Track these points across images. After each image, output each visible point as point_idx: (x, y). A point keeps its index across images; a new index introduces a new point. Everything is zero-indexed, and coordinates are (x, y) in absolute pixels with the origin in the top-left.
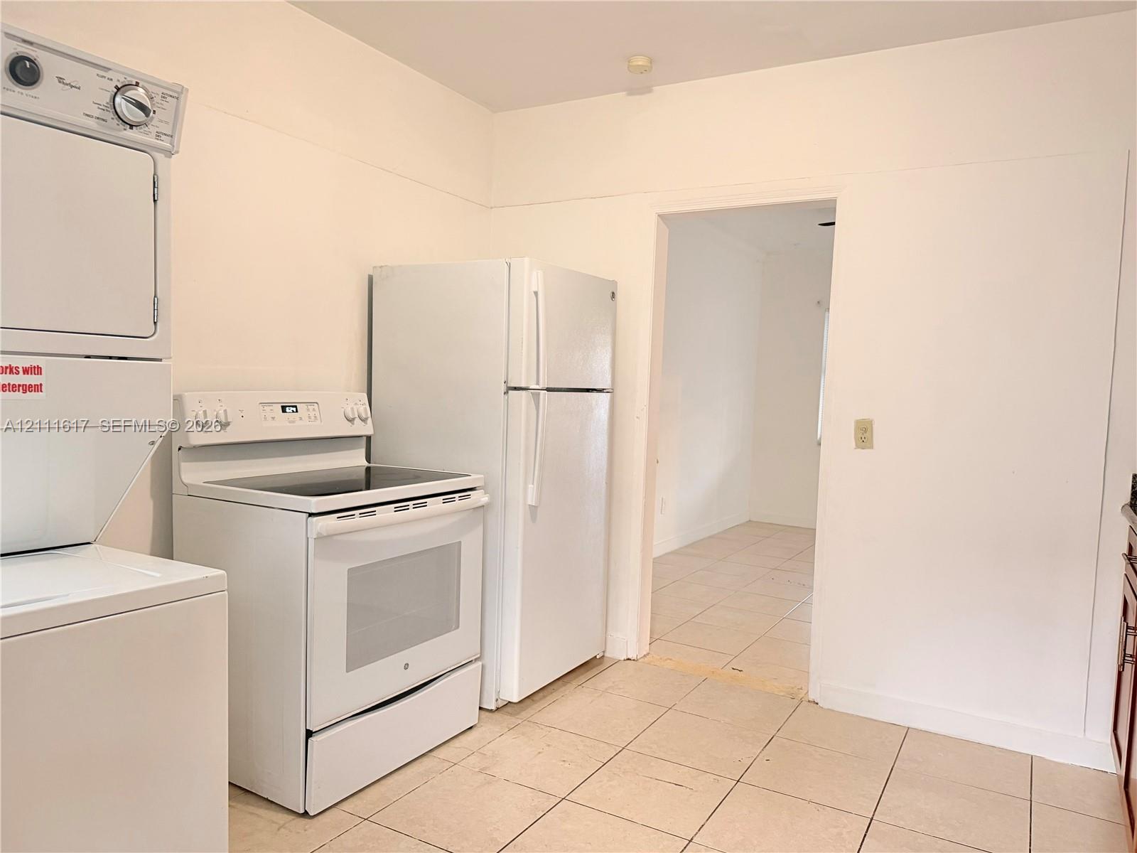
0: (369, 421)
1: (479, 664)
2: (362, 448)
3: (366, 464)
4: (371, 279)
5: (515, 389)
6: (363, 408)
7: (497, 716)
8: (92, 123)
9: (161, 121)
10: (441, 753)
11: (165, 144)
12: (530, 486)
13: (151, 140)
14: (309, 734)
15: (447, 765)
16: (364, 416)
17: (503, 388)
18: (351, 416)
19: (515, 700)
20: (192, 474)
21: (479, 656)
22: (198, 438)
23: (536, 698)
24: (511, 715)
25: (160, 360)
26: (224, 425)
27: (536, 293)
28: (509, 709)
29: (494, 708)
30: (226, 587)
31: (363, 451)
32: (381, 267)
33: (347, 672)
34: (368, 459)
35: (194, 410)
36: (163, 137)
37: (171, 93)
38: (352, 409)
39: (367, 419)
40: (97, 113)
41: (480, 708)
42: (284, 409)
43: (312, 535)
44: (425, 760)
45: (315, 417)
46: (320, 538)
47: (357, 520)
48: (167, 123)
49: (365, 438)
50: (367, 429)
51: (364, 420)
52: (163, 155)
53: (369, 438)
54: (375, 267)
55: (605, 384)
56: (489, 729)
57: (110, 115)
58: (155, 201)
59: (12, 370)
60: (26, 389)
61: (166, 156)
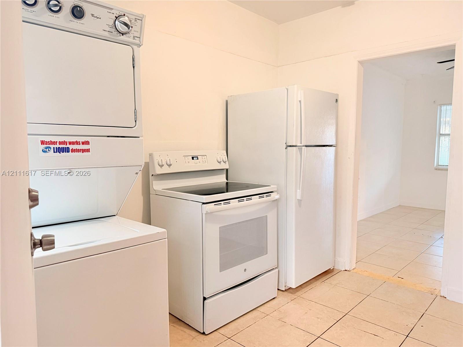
0: (227, 162)
1: (277, 270)
2: (224, 174)
3: (226, 181)
4: (227, 102)
5: (290, 146)
6: (225, 157)
7: (286, 293)
8: (106, 34)
9: (135, 31)
10: (261, 309)
11: (137, 41)
12: (298, 191)
13: (131, 40)
14: (205, 299)
15: (264, 315)
16: (225, 161)
17: (285, 146)
18: (220, 161)
19: (294, 287)
20: (157, 186)
21: (277, 266)
22: (159, 171)
23: (303, 286)
24: (292, 293)
25: (139, 137)
26: (170, 165)
27: (300, 101)
28: (291, 290)
29: (284, 290)
30: (167, 237)
31: (225, 175)
32: (231, 96)
33: (220, 272)
34: (227, 179)
35: (157, 159)
36: (136, 38)
37: (138, 18)
38: (220, 157)
39: (226, 162)
40: (108, 29)
41: (278, 289)
42: (193, 158)
43: (204, 212)
44: (254, 312)
45: (205, 161)
46: (207, 213)
47: (223, 206)
48: (138, 32)
49: (225, 170)
50: (226, 166)
51: (225, 162)
52: (136, 47)
53: (227, 170)
54: (228, 96)
55: (333, 143)
56: (283, 299)
57: (113, 30)
58: (134, 67)
59: (77, 143)
60: (84, 151)
61: (138, 47)
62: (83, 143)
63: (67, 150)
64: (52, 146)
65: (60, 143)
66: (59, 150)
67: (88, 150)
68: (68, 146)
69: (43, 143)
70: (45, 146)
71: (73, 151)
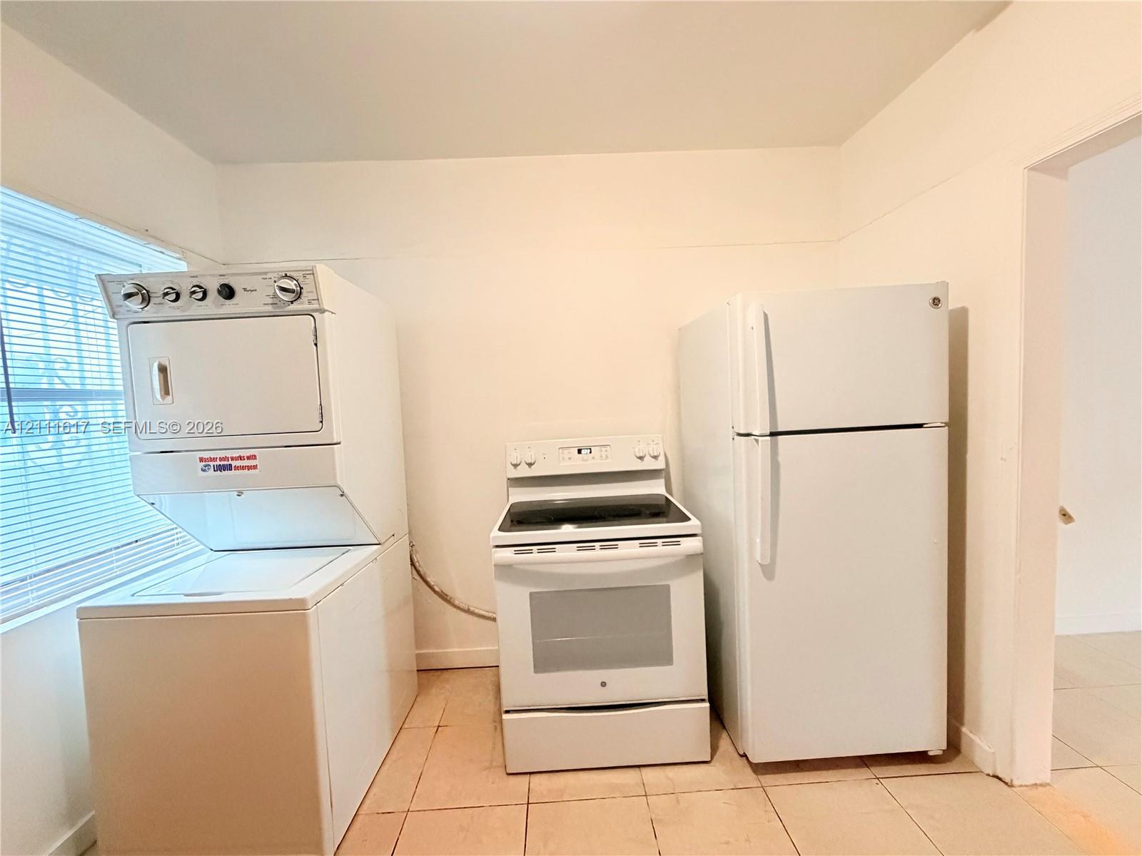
1: (706, 705)
8: (270, 308)
9: (308, 292)
11: (316, 306)
12: (758, 540)
13: (307, 306)
14: (505, 711)
17: (731, 434)
18: (643, 455)
20: (516, 496)
21: (705, 697)
22: (511, 473)
27: (753, 329)
31: (661, 483)
33: (535, 673)
36: (313, 302)
37: (307, 272)
39: (661, 455)
40: (270, 301)
42: (579, 451)
45: (607, 456)
46: (498, 565)
47: (534, 555)
48: (312, 292)
50: (660, 464)
51: (655, 457)
52: (317, 313)
57: (277, 300)
59: (241, 458)
60: (249, 468)
61: (321, 313)
62: (248, 458)
63: (229, 467)
64: (212, 464)
65: (221, 459)
66: (220, 468)
67: (255, 467)
68: (230, 462)
69: (201, 460)
70: (204, 463)
71: (237, 468)
